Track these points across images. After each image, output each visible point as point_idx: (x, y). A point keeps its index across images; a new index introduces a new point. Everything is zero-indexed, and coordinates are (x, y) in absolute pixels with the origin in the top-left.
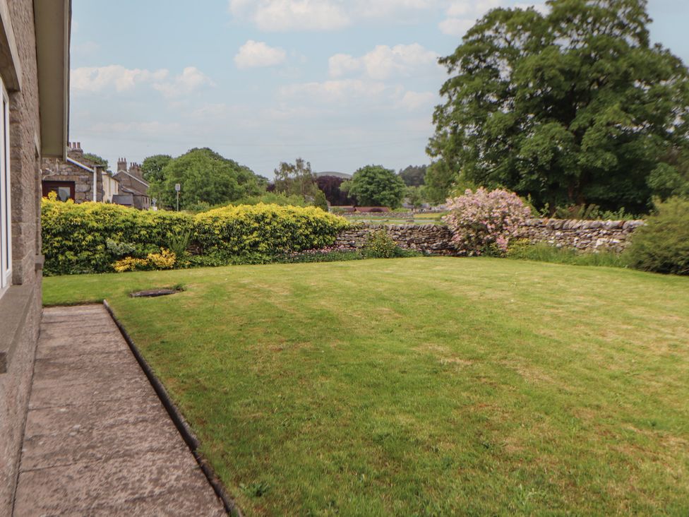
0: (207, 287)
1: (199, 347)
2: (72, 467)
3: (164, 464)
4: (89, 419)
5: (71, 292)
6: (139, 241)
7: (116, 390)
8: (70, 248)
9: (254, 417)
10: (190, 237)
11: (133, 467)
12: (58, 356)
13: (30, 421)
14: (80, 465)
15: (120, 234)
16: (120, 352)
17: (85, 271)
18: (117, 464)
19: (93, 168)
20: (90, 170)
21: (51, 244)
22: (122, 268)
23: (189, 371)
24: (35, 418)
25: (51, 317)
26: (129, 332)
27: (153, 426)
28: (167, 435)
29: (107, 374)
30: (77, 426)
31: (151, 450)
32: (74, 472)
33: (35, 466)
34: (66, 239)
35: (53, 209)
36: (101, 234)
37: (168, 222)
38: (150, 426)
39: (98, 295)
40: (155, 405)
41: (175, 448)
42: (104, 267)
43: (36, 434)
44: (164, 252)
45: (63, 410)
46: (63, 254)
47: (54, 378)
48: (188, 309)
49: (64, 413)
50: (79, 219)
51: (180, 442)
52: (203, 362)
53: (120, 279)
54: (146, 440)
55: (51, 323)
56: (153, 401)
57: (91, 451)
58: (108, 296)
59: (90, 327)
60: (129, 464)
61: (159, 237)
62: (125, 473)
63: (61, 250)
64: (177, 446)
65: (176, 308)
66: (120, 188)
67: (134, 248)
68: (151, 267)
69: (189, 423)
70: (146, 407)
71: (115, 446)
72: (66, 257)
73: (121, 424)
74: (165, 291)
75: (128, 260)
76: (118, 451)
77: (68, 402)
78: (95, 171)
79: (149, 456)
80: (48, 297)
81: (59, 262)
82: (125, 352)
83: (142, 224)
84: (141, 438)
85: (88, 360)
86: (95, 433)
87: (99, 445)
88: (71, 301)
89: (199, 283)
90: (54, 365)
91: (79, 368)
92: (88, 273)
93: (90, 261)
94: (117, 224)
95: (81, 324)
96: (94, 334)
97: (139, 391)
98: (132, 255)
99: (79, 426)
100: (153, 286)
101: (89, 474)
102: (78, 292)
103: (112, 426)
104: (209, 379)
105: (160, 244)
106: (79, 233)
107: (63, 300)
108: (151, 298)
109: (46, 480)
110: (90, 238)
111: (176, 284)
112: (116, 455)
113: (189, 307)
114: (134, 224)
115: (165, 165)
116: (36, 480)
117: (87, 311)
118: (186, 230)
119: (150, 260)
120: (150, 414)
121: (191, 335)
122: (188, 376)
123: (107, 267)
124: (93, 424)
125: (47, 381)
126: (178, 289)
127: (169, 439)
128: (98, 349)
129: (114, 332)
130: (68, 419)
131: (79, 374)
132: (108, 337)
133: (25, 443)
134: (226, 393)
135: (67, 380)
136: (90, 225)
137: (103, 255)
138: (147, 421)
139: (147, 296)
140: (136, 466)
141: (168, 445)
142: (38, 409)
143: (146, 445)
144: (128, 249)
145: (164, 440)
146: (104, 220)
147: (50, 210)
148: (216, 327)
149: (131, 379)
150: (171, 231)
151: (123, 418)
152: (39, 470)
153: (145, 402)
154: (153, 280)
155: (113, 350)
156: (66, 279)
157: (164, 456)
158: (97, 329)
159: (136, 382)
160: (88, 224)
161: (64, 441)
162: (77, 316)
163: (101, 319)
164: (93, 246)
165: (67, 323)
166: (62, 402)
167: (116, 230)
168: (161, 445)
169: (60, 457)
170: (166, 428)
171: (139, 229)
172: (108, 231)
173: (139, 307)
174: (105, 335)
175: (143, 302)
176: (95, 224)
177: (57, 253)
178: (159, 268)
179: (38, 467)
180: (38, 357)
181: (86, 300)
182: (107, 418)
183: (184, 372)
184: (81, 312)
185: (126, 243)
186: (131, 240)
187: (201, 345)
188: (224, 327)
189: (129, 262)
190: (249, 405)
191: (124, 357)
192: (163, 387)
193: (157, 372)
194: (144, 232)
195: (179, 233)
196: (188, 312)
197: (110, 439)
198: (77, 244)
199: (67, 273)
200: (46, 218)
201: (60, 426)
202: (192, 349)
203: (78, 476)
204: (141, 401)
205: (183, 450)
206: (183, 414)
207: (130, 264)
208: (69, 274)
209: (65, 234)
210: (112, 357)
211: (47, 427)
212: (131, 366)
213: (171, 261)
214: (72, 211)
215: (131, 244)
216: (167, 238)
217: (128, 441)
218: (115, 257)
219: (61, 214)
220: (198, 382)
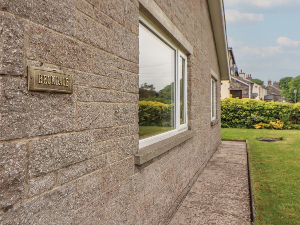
0: (295, 140)
1: (278, 169)
2: (198, 210)
3: (235, 224)
4: (215, 191)
5: (234, 135)
6: (265, 115)
7: (232, 181)
8: (237, 117)
9: (290, 215)
10: (291, 115)
11: (221, 220)
12: (218, 161)
13: (195, 186)
14: (202, 211)
15: (257, 112)
16: (242, 164)
17: (243, 127)
18: (215, 216)
19: (249, 84)
20: (248, 85)
21: (230, 115)
22: (258, 127)
23: (267, 181)
24: (197, 185)
25: (224, 145)
26: (249, 156)
27: (240, 203)
28: (244, 210)
29: (232, 173)
30: (209, 193)
31: (233, 215)
32: (198, 213)
33: (186, 205)
34: (235, 114)
35: (231, 101)
36: (249, 112)
37: (279, 107)
38: (238, 203)
39: (244, 138)
40: (245, 193)
41: (244, 217)
42: (250, 126)
43: (194, 192)
44: (277, 121)
45: (208, 184)
46: (234, 119)
47: (212, 170)
48: (280, 149)
49: (208, 186)
50: (240, 105)
51: (248, 215)
52: (276, 177)
53: (255, 132)
54: (233, 209)
55: (223, 147)
56: (246, 191)
57: (209, 206)
58: (248, 139)
59: (236, 151)
60: (220, 218)
61: (276, 114)
62: (216, 221)
63: (234, 118)
64: (246, 217)
65: (275, 148)
66: (268, 92)
67: (263, 119)
68: (271, 128)
69: (255, 207)
70: (241, 193)
71: (219, 207)
72: (235, 121)
73: (227, 198)
74: (274, 139)
75: (261, 124)
76: (219, 210)
77: (211, 182)
78: (250, 85)
79: (230, 217)
80: (225, 137)
81: (233, 123)
82: (245, 165)
83: (267, 108)
84: (231, 207)
85: (228, 165)
86: (215, 198)
87: (213, 204)
88: (233, 139)
89: (292, 137)
90: (215, 165)
91: (223, 168)
92: (244, 128)
93: (244, 123)
94: (256, 108)
95: (233, 149)
96: (236, 154)
97: (242, 184)
98: (263, 121)
99: (210, 193)
100: (269, 136)
101: (203, 216)
102: (237, 136)
103: (223, 197)
104: (275, 187)
105: (276, 118)
106: (240, 111)
107: (231, 138)
108: (266, 142)
109: (187, 212)
110: (244, 113)
111: (280, 137)
112: (217, 211)
113: (282, 149)
114: (264, 108)
115: (290, 81)
116: (184, 211)
117: (238, 144)
118: (289, 112)
119: (271, 125)
120: (241, 197)
121: (276, 163)
122: (265, 183)
123: (252, 126)
124: (215, 194)
125: (209, 171)
126: (281, 139)
127: (244, 212)
128: (234, 161)
129: (244, 155)
130: (208, 189)
131: (222, 171)
132: (241, 157)
133: (188, 194)
134: (280, 197)
135: (216, 172)
136: (245, 108)
137: (250, 121)
138: (238, 200)
139: (265, 141)
140: (223, 220)
141: (242, 215)
142: (200, 182)
143: (232, 211)
144: (260, 119)
145: (241, 212)
146: (250, 106)
147: (229, 102)
148: (291, 161)
149: (241, 178)
150: (281, 111)
151: (229, 195)
152: (187, 207)
153: (242, 190)
154: (270, 134)
155: (240, 163)
156: (234, 130)
157: (237, 220)
158: (238, 152)
159: (243, 180)
160: (244, 107)
161: (202, 198)
162: (233, 146)
163: (242, 148)
164: (246, 117)
165: (228, 148)
166: (209, 181)
167: (256, 110)
168: (239, 213)
169: (196, 205)
170: (245, 206)
171: (266, 110)
172: (252, 111)
173: (259, 145)
174: (240, 156)
175: (261, 143)
176: (247, 108)
177: (232, 119)
178: (275, 129)
179: (187, 206)
180: (211, 160)
181: (240, 140)
182: (223, 193)
183: (265, 180)
184: (235, 144)
185: (260, 116)
186: (262, 115)
187: (279, 168)
188: (295, 162)
189: (261, 125)
190: (290, 207)
191: (243, 167)
192: (252, 185)
193: (253, 177)
194: (268, 112)
195: (285, 113)
196: (280, 151)
197: (219, 203)
198: (239, 116)
199: (236, 127)
200: (228, 105)
201: (203, 191)
202: (274, 170)
203: (199, 215)
204: (240, 189)
205: (247, 220)
206: (254, 201)
207: (262, 125)
208: (236, 128)
209: (235, 111)
210: (238, 166)
211: (199, 190)
212: (244, 172)
213: (281, 125)
214: (238, 102)
215: (262, 117)
216: (279, 115)
217: (225, 206)
218: (255, 122)
219: (234, 103)
220: (269, 187)
